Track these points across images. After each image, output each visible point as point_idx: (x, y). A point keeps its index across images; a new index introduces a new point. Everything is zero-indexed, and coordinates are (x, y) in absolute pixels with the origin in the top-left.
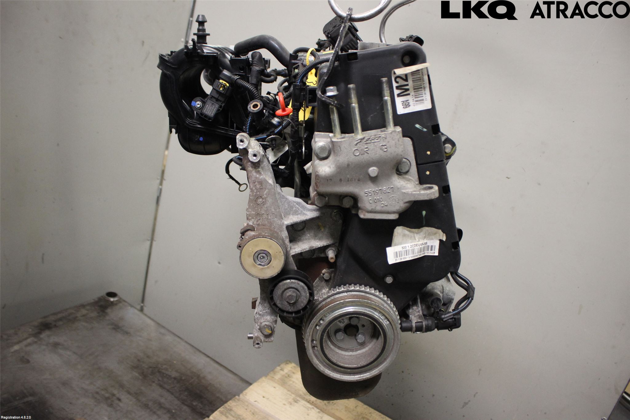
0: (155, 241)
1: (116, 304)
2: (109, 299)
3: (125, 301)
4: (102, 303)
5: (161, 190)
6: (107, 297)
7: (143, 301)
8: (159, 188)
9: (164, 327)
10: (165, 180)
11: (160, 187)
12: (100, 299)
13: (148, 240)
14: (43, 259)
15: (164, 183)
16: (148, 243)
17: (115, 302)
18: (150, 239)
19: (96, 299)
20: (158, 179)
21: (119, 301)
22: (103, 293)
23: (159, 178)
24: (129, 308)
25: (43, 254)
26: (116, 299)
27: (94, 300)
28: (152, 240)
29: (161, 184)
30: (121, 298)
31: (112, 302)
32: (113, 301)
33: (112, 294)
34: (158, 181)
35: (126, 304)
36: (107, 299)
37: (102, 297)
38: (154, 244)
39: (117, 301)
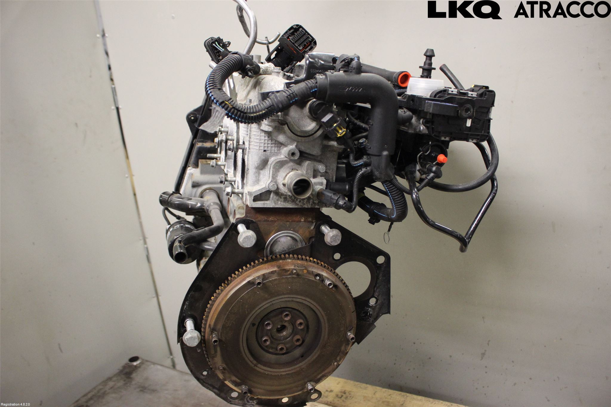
0: (160, 296)
1: (140, 367)
2: (132, 364)
3: (147, 361)
4: (127, 370)
5: (147, 248)
6: (129, 363)
7: (171, 354)
8: (144, 247)
10: (147, 238)
11: (146, 246)
12: (124, 367)
13: (154, 297)
14: (60, 348)
16: (155, 299)
17: (138, 366)
18: (154, 295)
19: (121, 368)
21: (142, 363)
22: (126, 360)
23: (141, 238)
24: (152, 366)
25: (59, 344)
26: (138, 362)
27: (119, 370)
28: (157, 296)
29: (145, 243)
30: (143, 360)
31: (136, 366)
32: (137, 364)
33: (134, 359)
34: (142, 242)
35: (149, 363)
36: (131, 365)
37: (126, 364)
38: (160, 298)
39: (140, 363)
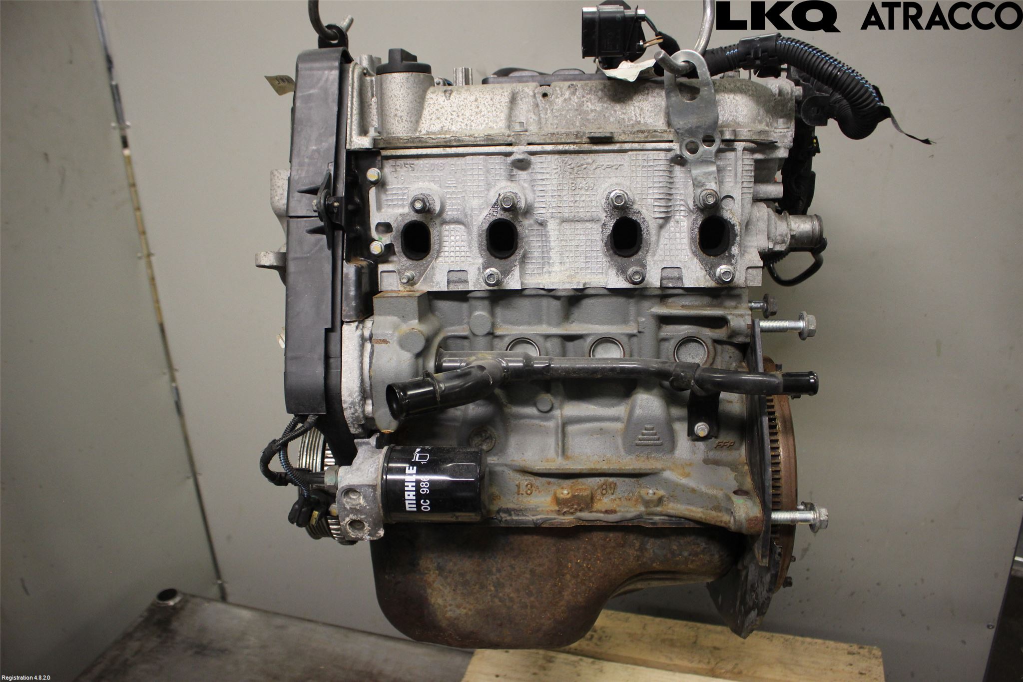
0: (200, 474)
1: (182, 608)
2: (167, 604)
3: (193, 596)
4: (159, 617)
5: (177, 389)
6: (161, 602)
7: (218, 573)
8: (172, 387)
9: (276, 614)
10: (176, 370)
11: (174, 385)
12: (153, 610)
13: (188, 478)
15: (178, 375)
16: (191, 482)
17: (179, 606)
18: (190, 474)
19: (146, 614)
20: (164, 374)
21: (185, 602)
22: (150, 597)
23: (166, 370)
24: (207, 605)
25: (22, 580)
26: (177, 599)
27: (141, 616)
28: (194, 475)
29: (173, 379)
30: (184, 594)
31: (174, 608)
32: (175, 604)
33: (168, 594)
34: (167, 377)
35: (198, 600)
36: (162, 606)
37: (153, 604)
38: (201, 479)
39: (180, 601)
